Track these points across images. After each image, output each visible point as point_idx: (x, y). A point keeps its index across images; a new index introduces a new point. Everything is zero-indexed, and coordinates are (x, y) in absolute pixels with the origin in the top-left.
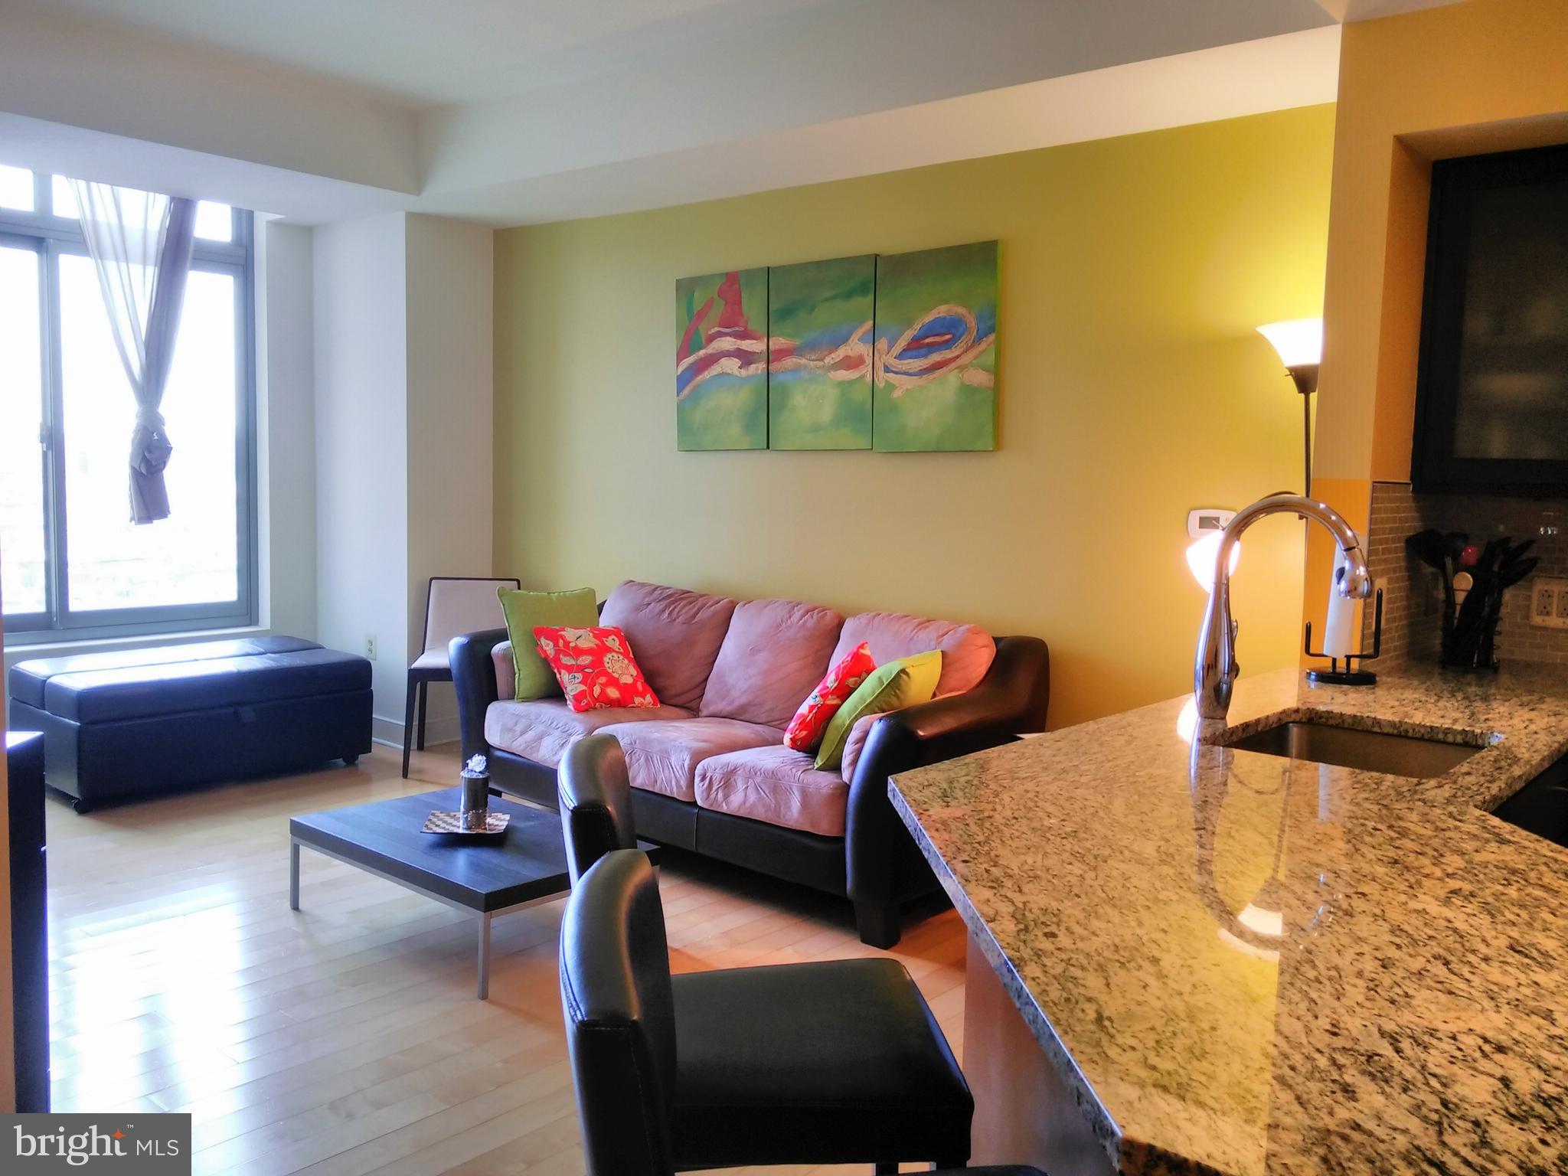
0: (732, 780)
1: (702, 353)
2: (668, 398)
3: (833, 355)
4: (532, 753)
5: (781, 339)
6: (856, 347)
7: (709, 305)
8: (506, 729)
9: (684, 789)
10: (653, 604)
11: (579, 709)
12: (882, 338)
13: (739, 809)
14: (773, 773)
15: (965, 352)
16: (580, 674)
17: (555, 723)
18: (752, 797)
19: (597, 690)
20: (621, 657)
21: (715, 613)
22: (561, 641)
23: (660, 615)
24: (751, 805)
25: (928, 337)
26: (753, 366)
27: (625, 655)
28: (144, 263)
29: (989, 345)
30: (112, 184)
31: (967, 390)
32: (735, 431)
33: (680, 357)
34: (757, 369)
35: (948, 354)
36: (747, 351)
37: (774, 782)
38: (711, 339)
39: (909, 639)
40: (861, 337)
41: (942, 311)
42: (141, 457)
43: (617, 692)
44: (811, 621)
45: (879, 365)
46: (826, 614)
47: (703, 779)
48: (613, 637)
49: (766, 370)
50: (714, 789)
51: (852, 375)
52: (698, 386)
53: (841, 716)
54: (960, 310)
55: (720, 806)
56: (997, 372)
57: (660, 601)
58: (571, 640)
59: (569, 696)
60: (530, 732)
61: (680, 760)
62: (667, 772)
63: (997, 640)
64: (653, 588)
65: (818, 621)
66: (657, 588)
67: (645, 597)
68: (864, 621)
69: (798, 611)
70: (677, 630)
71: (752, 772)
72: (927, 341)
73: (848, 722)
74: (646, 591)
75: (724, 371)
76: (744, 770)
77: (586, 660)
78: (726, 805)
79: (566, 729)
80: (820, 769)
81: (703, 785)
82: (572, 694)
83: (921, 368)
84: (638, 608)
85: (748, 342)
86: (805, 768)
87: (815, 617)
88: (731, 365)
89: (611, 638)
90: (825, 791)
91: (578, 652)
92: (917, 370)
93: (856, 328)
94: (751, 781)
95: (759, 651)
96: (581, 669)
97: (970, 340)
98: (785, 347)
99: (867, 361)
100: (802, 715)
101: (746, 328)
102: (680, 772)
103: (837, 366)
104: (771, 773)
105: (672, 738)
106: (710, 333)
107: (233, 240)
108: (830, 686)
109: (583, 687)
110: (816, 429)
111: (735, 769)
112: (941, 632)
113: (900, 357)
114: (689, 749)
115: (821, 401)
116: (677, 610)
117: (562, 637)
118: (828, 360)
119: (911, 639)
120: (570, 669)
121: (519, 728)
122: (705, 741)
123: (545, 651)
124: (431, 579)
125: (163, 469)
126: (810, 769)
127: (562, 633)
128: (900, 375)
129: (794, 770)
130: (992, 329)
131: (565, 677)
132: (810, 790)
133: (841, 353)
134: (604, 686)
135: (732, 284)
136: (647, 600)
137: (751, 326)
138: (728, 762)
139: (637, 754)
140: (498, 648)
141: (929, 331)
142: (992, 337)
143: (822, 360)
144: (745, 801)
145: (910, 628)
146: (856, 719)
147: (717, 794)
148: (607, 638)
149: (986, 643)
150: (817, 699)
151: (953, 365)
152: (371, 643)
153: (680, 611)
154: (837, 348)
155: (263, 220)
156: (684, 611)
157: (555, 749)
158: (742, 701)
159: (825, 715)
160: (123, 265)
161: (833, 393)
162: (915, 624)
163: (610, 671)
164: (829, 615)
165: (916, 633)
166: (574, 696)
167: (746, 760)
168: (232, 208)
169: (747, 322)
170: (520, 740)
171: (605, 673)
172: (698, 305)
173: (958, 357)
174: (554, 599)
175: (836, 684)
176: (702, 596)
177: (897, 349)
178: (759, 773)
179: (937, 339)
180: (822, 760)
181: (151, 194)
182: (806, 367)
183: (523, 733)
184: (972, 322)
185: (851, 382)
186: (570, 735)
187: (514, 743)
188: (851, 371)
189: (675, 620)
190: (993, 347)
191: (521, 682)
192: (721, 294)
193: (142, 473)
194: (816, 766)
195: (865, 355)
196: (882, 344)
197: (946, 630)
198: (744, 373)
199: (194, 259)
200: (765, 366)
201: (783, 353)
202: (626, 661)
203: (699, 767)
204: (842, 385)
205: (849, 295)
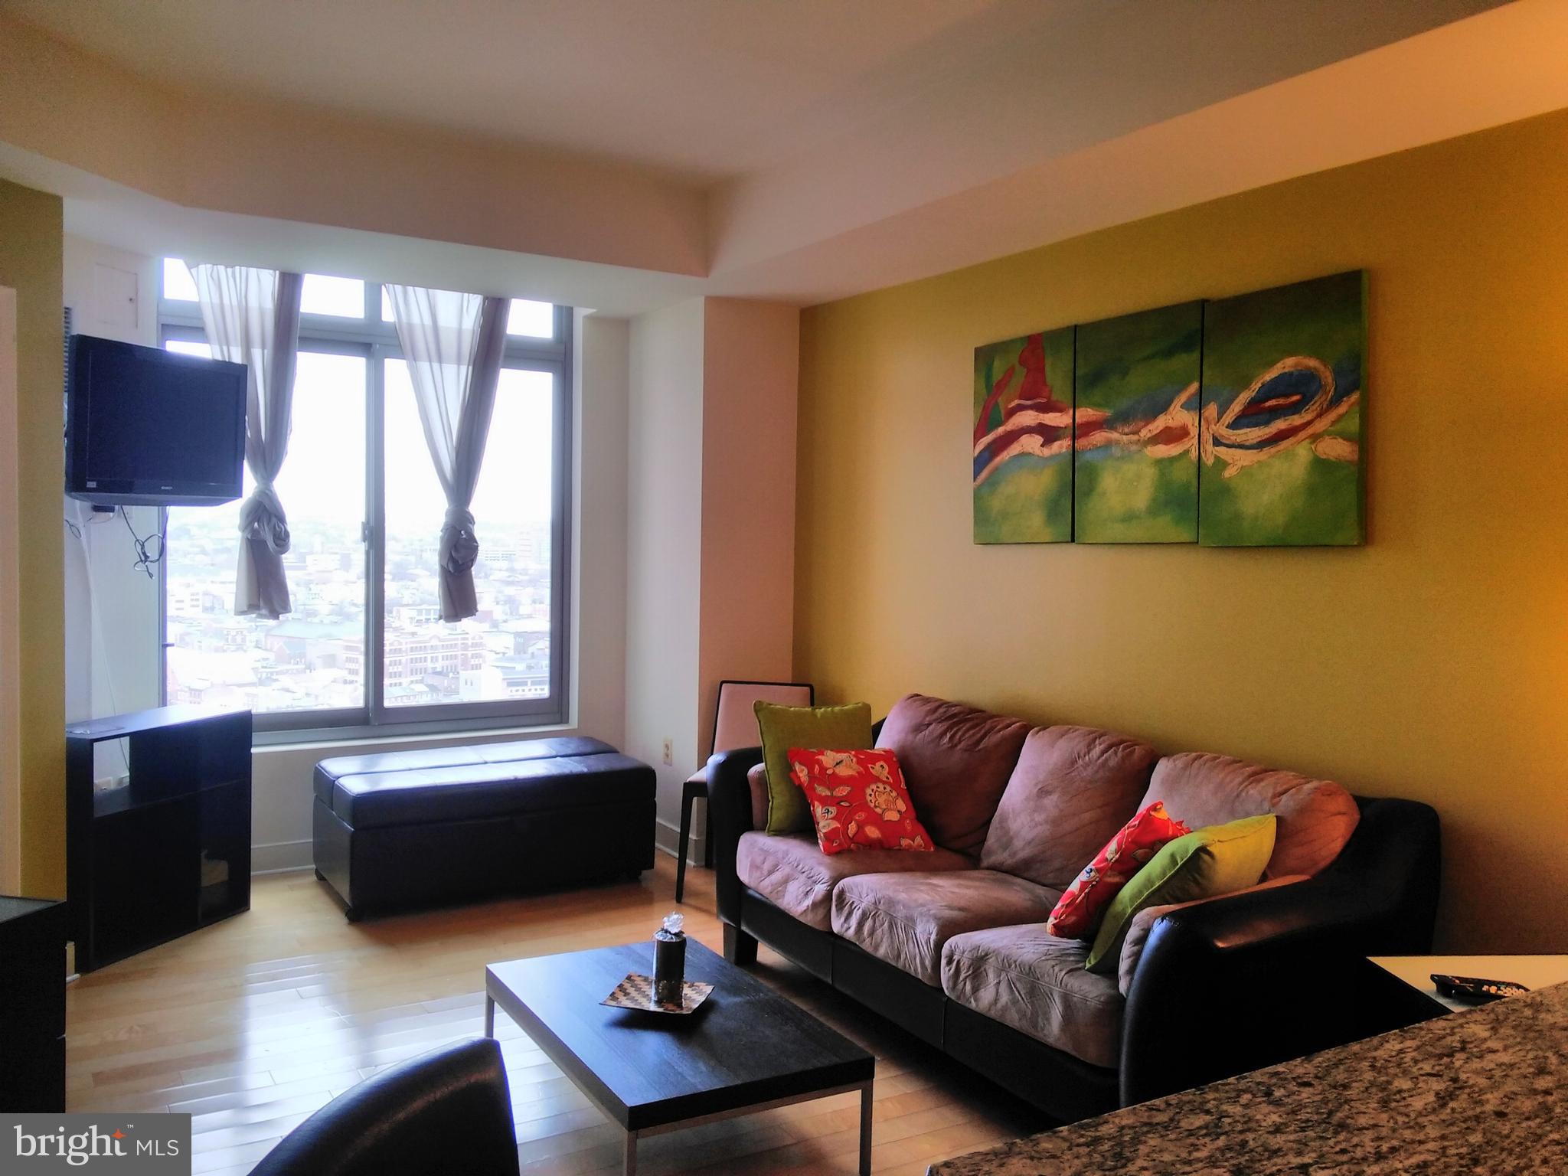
0: (982, 969)
1: (1001, 430)
2: (965, 484)
3: (1150, 427)
4: (777, 899)
5: (1089, 410)
6: (1178, 415)
7: (1010, 373)
8: (755, 867)
9: (929, 970)
10: (933, 725)
11: (829, 852)
12: (1210, 403)
13: (989, 1010)
14: (1030, 968)
15: (1320, 415)
16: (835, 808)
17: (801, 866)
18: (1005, 998)
19: (852, 828)
20: (888, 789)
21: (1004, 739)
22: (817, 766)
23: (941, 738)
24: (1003, 1007)
25: (1270, 399)
26: (1057, 444)
27: (895, 786)
28: (459, 363)
29: (1351, 406)
30: (428, 286)
31: (1321, 466)
32: (1036, 522)
33: (978, 434)
34: (1061, 447)
35: (1296, 420)
36: (1050, 426)
37: (1030, 981)
38: (1011, 413)
39: (1235, 794)
40: (1185, 402)
41: (1287, 364)
42: (448, 555)
43: (877, 832)
44: (1114, 759)
45: (1207, 437)
46: (1135, 749)
47: (950, 962)
48: (882, 763)
49: (1071, 447)
50: (961, 979)
51: (1174, 450)
52: (996, 469)
53: (1122, 903)
54: (1312, 363)
55: (968, 1000)
56: (1364, 441)
57: (943, 721)
58: (828, 766)
59: (820, 835)
60: (777, 873)
61: (926, 930)
62: (911, 945)
63: (1362, 802)
64: (937, 704)
65: (1123, 759)
66: (942, 704)
67: (927, 716)
68: (1180, 764)
69: (1100, 744)
70: (956, 759)
71: (1006, 964)
72: (1268, 404)
73: (1130, 910)
74: (929, 708)
75: (1025, 450)
76: (997, 959)
77: (843, 791)
78: (975, 1001)
79: (811, 875)
80: (1092, 970)
81: (949, 970)
82: (824, 831)
83: (1259, 439)
84: (918, 729)
85: (1051, 415)
86: (1071, 967)
87: (1120, 754)
88: (1031, 443)
89: (879, 764)
90: (1093, 1004)
91: (834, 781)
92: (1255, 441)
93: (1179, 392)
94: (1003, 975)
95: (1049, 793)
96: (836, 801)
97: (1326, 400)
98: (1094, 418)
99: (1191, 433)
100: (1072, 894)
101: (1049, 398)
102: (925, 948)
103: (1155, 440)
104: (1027, 968)
105: (920, 901)
106: (1010, 406)
107: (554, 337)
108: (1109, 857)
109: (836, 824)
110: (1129, 518)
111: (986, 955)
112: (1279, 789)
113: (1234, 425)
114: (936, 918)
115: (1135, 484)
116: (960, 733)
117: (819, 763)
118: (1145, 433)
119: (1238, 796)
120: (825, 801)
121: (766, 867)
122: (961, 909)
123: (799, 777)
124: (723, 682)
125: (472, 566)
126: (1080, 969)
127: (820, 757)
128: (1234, 449)
129: (1057, 969)
130: (1354, 386)
131: (818, 810)
132: (1075, 999)
133: (1160, 423)
134: (860, 826)
135: (1034, 347)
136: (927, 719)
137: (1055, 397)
138: (978, 943)
139: (881, 918)
140: (756, 769)
141: (1272, 390)
142: (1355, 396)
143: (1136, 433)
144: (996, 1000)
145: (1239, 779)
146: (1140, 907)
147: (965, 984)
148: (874, 764)
149: (1343, 809)
150: (1092, 874)
151: (1302, 435)
152: (667, 747)
153: (963, 735)
154: (1155, 417)
155: (581, 313)
156: (967, 735)
157: (800, 897)
158: (1023, 854)
159: (1102, 896)
160: (436, 365)
161: (1150, 473)
162: (1246, 774)
163: (872, 805)
164: (1138, 751)
165: (1246, 786)
166: (825, 834)
167: (1001, 945)
168: (554, 306)
169: (1051, 391)
170: (767, 882)
171: (864, 806)
172: (998, 373)
173: (1309, 423)
174: (819, 716)
175: (1117, 856)
176: (992, 717)
177: (1229, 417)
178: (1013, 966)
179: (1281, 401)
180: (1095, 958)
181: (466, 295)
182: (1117, 442)
183: (770, 873)
184: (1328, 377)
185: (1172, 460)
186: (815, 882)
187: (762, 883)
188: (1172, 445)
189: (956, 745)
190: (1356, 409)
191: (774, 811)
192: (1022, 362)
193: (450, 571)
194: (1088, 966)
195: (1190, 426)
196: (1211, 410)
197: (1285, 787)
198: (1047, 452)
199: (507, 357)
200: (1070, 443)
201: (1091, 427)
202: (894, 794)
203: (946, 945)
204: (1161, 463)
205: (1169, 353)
